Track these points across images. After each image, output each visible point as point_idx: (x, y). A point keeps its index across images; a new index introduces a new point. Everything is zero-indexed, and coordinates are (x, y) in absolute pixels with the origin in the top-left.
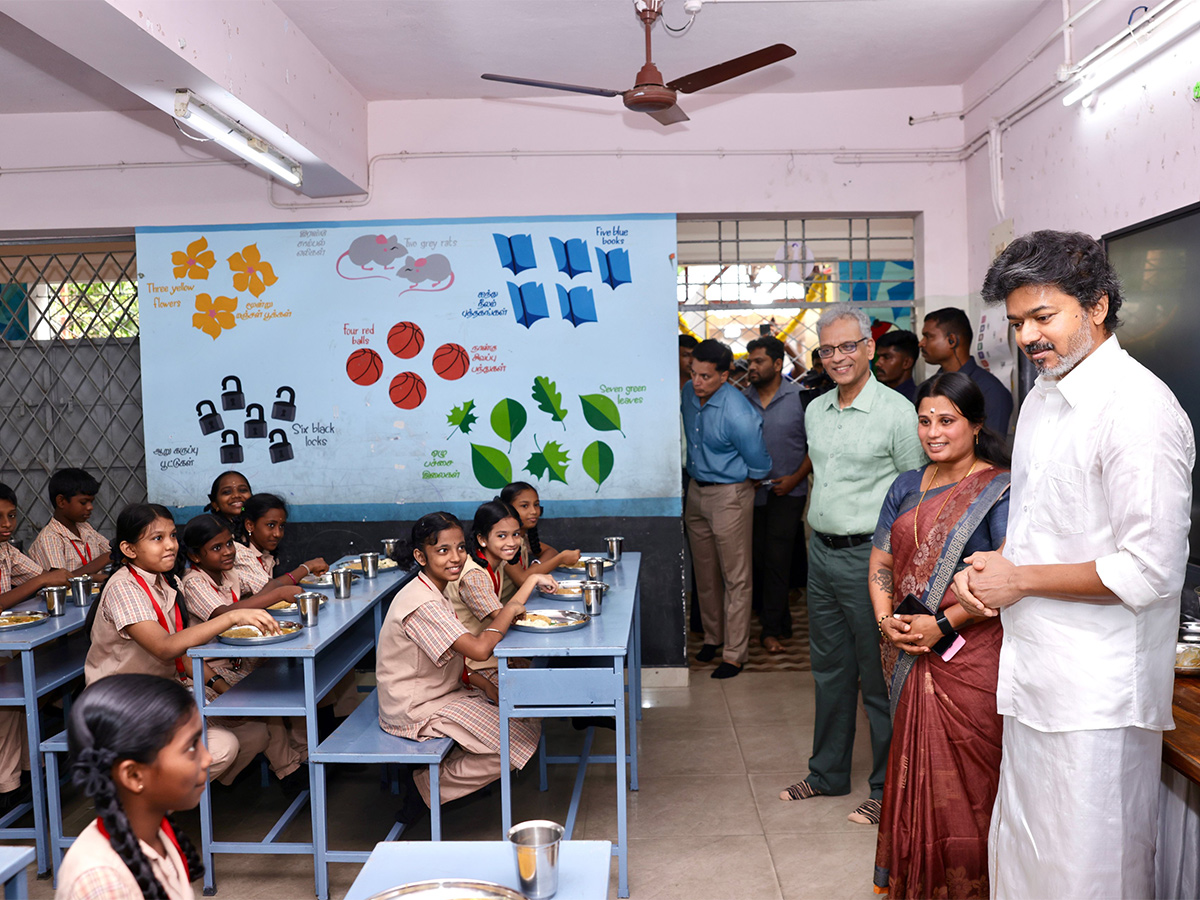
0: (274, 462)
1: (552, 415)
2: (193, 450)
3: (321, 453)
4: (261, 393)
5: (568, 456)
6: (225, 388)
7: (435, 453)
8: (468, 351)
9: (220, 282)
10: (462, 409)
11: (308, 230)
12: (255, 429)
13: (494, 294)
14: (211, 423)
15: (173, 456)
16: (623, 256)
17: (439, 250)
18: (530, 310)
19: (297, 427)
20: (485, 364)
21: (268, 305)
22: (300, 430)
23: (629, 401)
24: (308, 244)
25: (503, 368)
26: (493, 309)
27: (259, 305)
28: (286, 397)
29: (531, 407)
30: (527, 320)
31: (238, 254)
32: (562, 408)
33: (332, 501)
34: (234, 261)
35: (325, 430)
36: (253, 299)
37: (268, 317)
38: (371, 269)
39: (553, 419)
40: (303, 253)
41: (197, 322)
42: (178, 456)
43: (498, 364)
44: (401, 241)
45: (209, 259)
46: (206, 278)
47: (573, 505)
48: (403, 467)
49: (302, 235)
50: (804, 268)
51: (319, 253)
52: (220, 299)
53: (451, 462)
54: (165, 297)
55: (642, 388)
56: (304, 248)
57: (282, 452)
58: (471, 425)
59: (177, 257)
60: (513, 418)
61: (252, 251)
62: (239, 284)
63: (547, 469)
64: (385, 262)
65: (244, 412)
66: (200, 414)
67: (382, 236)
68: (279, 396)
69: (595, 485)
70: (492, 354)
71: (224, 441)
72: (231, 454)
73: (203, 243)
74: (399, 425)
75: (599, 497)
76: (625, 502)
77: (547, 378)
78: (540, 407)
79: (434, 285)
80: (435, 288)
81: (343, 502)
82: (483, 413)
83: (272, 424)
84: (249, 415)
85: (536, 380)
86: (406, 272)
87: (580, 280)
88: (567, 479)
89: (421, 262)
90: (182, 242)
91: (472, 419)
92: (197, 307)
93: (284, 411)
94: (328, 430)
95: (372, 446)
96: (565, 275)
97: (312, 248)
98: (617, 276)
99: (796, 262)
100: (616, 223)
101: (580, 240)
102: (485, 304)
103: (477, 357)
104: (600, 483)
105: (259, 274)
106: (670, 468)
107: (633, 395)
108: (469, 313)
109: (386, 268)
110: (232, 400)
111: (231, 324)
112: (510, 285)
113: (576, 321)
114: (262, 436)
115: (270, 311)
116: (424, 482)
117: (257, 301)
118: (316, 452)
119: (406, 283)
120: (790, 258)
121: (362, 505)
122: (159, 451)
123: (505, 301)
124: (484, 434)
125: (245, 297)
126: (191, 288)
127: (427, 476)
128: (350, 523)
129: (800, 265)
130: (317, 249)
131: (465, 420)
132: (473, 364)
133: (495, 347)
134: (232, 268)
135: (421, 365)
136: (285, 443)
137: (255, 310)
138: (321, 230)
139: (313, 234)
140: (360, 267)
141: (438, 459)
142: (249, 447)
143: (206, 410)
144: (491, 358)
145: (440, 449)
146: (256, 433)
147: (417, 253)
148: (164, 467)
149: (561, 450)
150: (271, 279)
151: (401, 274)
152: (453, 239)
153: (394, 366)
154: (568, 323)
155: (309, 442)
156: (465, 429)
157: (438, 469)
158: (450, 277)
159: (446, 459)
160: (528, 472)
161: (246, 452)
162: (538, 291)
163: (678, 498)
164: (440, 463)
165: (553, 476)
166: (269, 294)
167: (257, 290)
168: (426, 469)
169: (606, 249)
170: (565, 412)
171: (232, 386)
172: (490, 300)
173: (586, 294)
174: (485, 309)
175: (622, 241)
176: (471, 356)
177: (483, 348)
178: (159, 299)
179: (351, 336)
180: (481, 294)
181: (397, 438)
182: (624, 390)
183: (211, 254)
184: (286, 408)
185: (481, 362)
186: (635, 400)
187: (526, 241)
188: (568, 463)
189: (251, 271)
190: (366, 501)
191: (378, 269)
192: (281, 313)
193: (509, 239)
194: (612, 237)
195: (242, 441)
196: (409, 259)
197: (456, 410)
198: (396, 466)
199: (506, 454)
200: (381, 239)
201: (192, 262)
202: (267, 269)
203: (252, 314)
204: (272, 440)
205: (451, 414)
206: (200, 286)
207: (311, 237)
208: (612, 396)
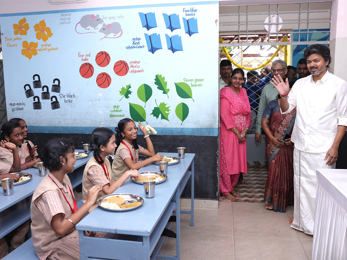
0: (53, 109)
1: (163, 91)
2: (23, 104)
3: (70, 106)
4: (47, 81)
5: (169, 109)
6: (34, 79)
7: (115, 107)
8: (128, 63)
9: (31, 36)
10: (125, 88)
11: (64, 13)
12: (45, 96)
13: (139, 39)
14: (29, 93)
15: (16, 106)
16: (195, 21)
17: (116, 20)
18: (154, 46)
19: (61, 95)
20: (135, 69)
21: (49, 45)
22: (62, 96)
23: (196, 85)
24: (64, 19)
25: (142, 71)
26: (139, 45)
27: (46, 45)
28: (56, 83)
29: (154, 87)
30: (153, 50)
31: (37, 24)
32: (167, 88)
33: (75, 125)
34: (36, 27)
35: (72, 96)
36: (44, 43)
37: (49, 50)
38: (89, 29)
39: (163, 93)
40: (62, 23)
41: (23, 52)
42: (18, 106)
43: (140, 69)
44: (101, 17)
45: (27, 27)
46: (26, 34)
47: (171, 130)
48: (102, 112)
49: (62, 15)
50: (277, 27)
51: (68, 23)
52: (32, 43)
53: (121, 110)
54: (11, 43)
55: (202, 80)
56: (63, 21)
57: (55, 105)
58: (129, 95)
59: (15, 26)
60: (147, 92)
61: (43, 23)
62: (38, 37)
63: (160, 114)
64: (94, 26)
65: (41, 89)
66: (25, 90)
67: (93, 15)
68: (54, 82)
69: (181, 122)
70: (138, 65)
71: (34, 100)
72: (37, 106)
73: (24, 20)
74: (100, 95)
75: (182, 127)
76: (193, 129)
77: (161, 75)
78: (158, 87)
79: (114, 36)
80: (115, 37)
81: (79, 126)
82: (134, 90)
83: (52, 94)
84: (43, 90)
85: (156, 76)
86: (103, 30)
87: (176, 32)
88: (169, 119)
89: (109, 26)
90: (17, 20)
91: (130, 92)
92: (23, 46)
93: (56, 89)
94: (73, 96)
95: (90, 104)
96: (169, 30)
97: (66, 21)
98: (191, 30)
99: (274, 24)
100: (192, 6)
101: (176, 14)
102: (135, 44)
103: (132, 66)
104: (183, 121)
105: (46, 32)
106: (213, 115)
107: (198, 83)
108: (128, 48)
109: (95, 29)
110: (37, 84)
111: (35, 53)
112: (146, 35)
113: (173, 50)
114: (48, 99)
115: (50, 47)
116: (110, 119)
117: (45, 43)
118: (68, 105)
119: (103, 35)
120: (271, 22)
121: (86, 127)
122: (11, 104)
123: (144, 42)
124: (135, 99)
125: (41, 42)
126: (21, 39)
127: (111, 116)
128: (82, 134)
129: (276, 25)
130: (68, 21)
131: (127, 93)
132: (130, 69)
133: (139, 62)
134: (36, 30)
135: (109, 69)
136: (57, 102)
137: (44, 47)
138: (69, 13)
139: (66, 15)
140: (85, 28)
141: (116, 109)
142: (44, 103)
143: (27, 88)
144: (138, 67)
145: (117, 105)
146: (46, 98)
147: (107, 22)
148: (13, 110)
149: (166, 106)
150: (50, 34)
151: (100, 31)
152: (122, 16)
153: (98, 70)
154: (171, 51)
155: (66, 101)
156: (127, 97)
157: (116, 113)
158: (121, 32)
159: (119, 109)
160: (153, 115)
161: (42, 105)
162: (157, 37)
163: (217, 128)
164: (117, 111)
165: (163, 117)
166: (50, 41)
167: (45, 39)
168: (111, 113)
169: (187, 18)
170: (169, 90)
171: (36, 78)
172: (137, 41)
173: (178, 38)
174: (135, 45)
175: (194, 14)
176: (129, 66)
177: (135, 62)
178: (9, 43)
179: (81, 57)
180: (133, 39)
181: (99, 100)
182: (194, 81)
183: (27, 24)
184: (57, 87)
185: (134, 68)
186: (199, 85)
187: (153, 15)
188: (169, 112)
189: (43, 31)
190: (88, 126)
191: (92, 29)
192: (54, 49)
193: (146, 15)
194: (190, 13)
195: (41, 100)
196: (104, 24)
197: (123, 89)
198: (99, 112)
199: (144, 108)
200: (93, 16)
201: (20, 28)
202: (48, 30)
203: (44, 49)
204: (52, 101)
205: (121, 90)
206: (24, 38)
207: (65, 16)
208: (189, 83)
